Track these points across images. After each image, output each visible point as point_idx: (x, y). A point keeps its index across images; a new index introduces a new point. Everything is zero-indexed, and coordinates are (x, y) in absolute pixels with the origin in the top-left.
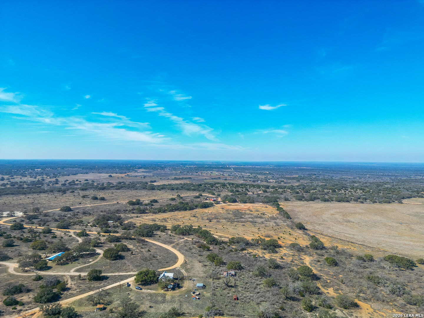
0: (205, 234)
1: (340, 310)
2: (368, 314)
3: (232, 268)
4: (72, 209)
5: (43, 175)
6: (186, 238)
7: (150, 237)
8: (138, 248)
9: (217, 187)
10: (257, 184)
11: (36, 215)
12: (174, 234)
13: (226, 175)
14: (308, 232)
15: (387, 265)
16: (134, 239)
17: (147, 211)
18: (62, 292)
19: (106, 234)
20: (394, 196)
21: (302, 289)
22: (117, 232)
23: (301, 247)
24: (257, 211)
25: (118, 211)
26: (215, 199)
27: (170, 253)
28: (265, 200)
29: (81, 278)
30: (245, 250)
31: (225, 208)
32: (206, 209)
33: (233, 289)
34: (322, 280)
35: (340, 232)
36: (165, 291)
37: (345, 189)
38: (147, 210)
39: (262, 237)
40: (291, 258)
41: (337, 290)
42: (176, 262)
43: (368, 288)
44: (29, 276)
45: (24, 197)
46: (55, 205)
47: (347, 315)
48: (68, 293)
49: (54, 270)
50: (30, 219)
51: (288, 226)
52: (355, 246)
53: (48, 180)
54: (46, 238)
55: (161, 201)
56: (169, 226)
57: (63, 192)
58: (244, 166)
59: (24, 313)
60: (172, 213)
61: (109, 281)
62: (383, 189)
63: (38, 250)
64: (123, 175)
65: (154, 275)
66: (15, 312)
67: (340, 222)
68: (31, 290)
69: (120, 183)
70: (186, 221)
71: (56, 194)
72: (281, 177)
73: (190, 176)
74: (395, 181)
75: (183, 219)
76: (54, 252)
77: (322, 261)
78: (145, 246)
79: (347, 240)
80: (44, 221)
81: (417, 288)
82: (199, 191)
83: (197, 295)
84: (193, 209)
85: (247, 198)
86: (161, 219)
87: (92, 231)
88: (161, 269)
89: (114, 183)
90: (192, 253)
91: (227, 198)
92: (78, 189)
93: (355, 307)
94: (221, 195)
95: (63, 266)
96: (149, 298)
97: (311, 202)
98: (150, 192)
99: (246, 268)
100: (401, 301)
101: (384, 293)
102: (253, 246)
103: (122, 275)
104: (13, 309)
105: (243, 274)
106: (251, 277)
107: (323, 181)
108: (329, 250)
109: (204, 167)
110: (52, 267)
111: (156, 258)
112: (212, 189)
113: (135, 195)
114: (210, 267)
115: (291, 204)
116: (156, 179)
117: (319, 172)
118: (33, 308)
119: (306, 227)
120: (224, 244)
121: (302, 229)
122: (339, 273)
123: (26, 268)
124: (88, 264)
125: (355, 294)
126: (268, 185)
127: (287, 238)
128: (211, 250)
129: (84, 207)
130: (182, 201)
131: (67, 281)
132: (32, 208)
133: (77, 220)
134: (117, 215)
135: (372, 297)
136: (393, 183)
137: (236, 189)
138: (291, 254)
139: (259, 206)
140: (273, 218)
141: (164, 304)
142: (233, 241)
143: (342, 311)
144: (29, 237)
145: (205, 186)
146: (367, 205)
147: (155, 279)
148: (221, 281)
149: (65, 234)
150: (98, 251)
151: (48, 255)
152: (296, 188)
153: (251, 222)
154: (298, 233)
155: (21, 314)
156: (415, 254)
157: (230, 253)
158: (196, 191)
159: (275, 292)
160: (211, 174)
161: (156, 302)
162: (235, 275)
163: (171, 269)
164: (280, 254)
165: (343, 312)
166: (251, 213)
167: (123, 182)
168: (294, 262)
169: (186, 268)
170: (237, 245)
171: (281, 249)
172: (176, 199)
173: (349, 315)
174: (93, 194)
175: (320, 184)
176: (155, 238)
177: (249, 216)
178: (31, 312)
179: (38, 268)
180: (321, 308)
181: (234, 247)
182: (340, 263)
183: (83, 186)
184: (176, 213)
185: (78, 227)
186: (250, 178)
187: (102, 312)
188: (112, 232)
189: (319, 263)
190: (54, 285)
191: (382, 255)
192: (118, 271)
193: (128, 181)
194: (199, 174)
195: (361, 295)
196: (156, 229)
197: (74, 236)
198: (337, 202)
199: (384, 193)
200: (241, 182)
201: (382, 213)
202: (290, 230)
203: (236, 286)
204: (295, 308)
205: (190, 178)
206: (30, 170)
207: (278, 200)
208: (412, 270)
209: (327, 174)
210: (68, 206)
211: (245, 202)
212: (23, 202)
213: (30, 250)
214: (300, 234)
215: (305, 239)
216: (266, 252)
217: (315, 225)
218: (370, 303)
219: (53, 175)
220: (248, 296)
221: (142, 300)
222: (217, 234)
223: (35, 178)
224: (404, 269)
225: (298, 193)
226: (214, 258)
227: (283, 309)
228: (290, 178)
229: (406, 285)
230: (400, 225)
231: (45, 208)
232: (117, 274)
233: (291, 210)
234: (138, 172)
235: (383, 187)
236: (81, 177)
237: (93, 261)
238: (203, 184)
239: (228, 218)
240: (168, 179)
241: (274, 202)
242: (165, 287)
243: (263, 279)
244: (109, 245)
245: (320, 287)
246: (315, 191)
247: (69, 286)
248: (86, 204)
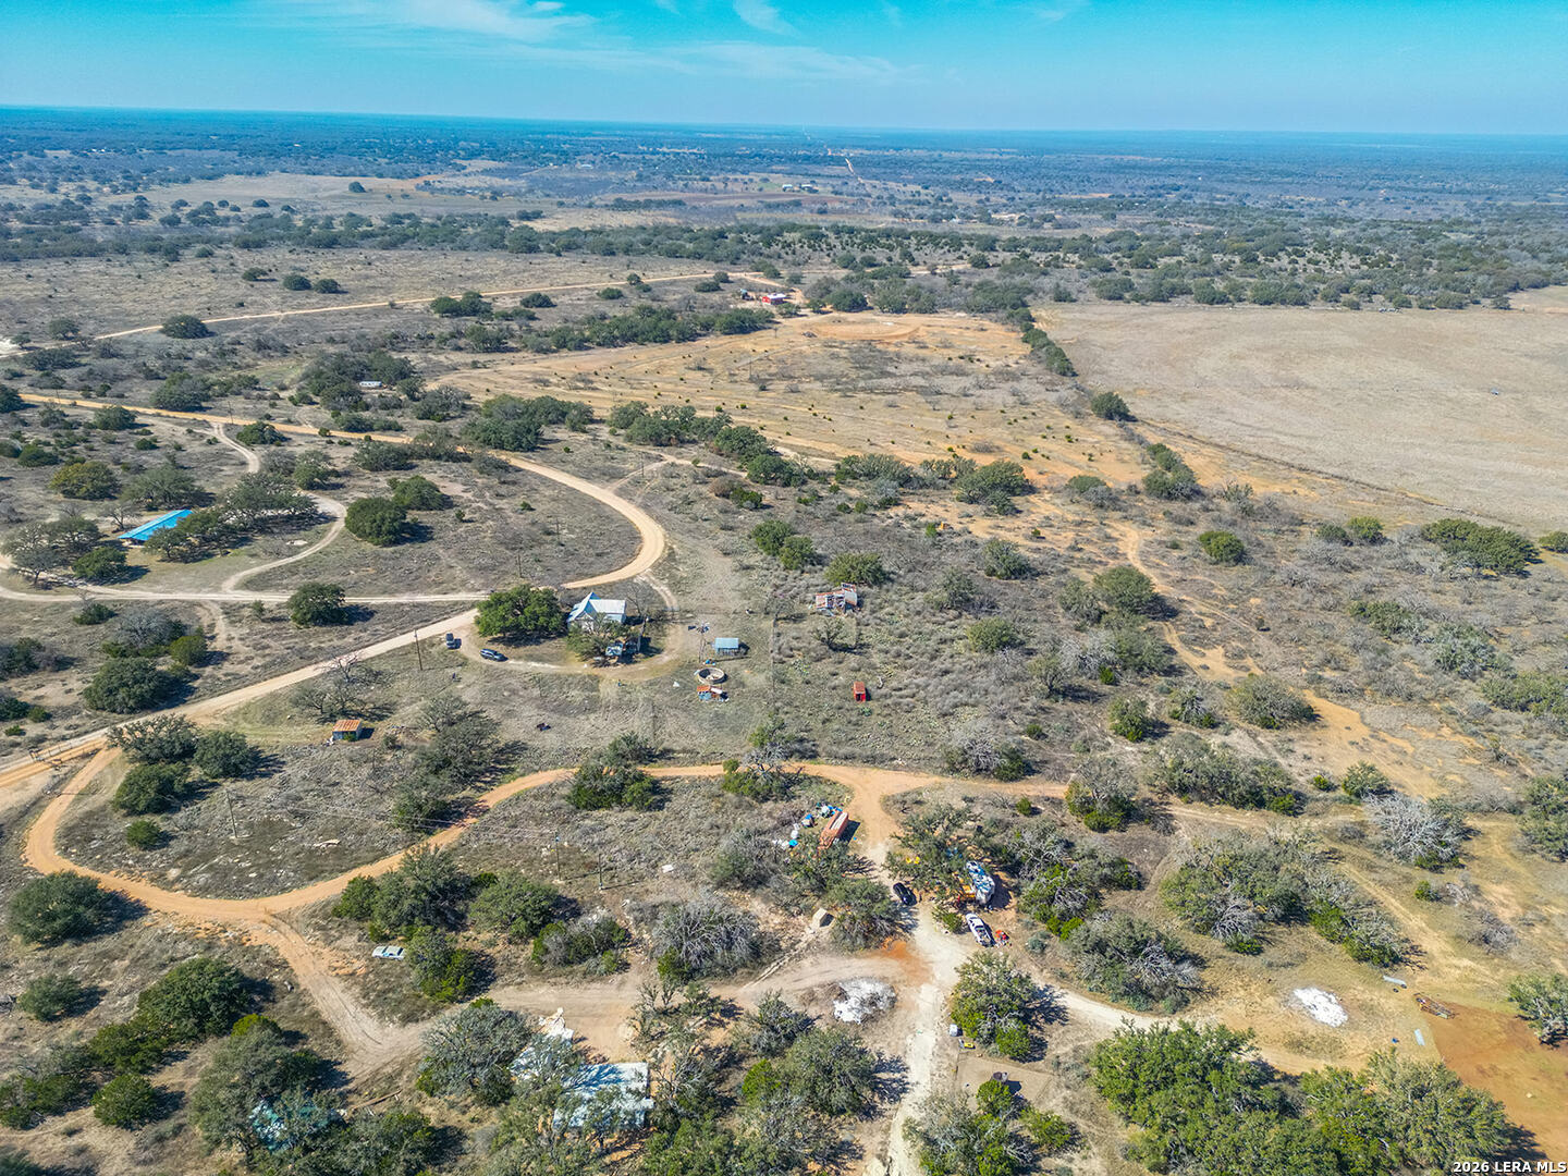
0: (745, 444)
1: (1249, 732)
2: (1349, 747)
3: (846, 579)
4: (210, 330)
5: (81, 179)
6: (670, 459)
7: (528, 450)
8: (483, 496)
9: (789, 245)
10: (947, 229)
11: (66, 353)
12: (621, 438)
13: (824, 190)
14: (1140, 430)
15: (1432, 558)
16: (467, 459)
17: (511, 344)
18: (193, 670)
19: (356, 436)
20: (1480, 279)
21: (1111, 655)
22: (398, 429)
23: (1109, 489)
24: (946, 347)
25: (396, 340)
26: (780, 296)
27: (608, 517)
28: (978, 298)
29: (268, 615)
30: (898, 505)
31: (819, 332)
32: (746, 337)
33: (852, 660)
34: (1184, 617)
35: (1259, 429)
36: (596, 664)
37: (1296, 252)
38: (512, 336)
39: (960, 452)
40: (1071, 535)
41: (1240, 655)
42: (632, 555)
43: (1356, 648)
44: (57, 604)
45: (13, 275)
46: (140, 308)
47: (1270, 749)
48: (219, 674)
49: (157, 582)
50: (48, 367)
51: (1063, 405)
52: (1315, 482)
53: (105, 199)
54: (114, 449)
55: (566, 299)
56: (602, 405)
57: (167, 253)
58: (897, 149)
59: (55, 749)
60: (613, 350)
61: (374, 625)
62: (1441, 249)
63: (84, 499)
64: (409, 185)
65: (550, 605)
66: (18, 744)
67: (1262, 386)
68: (74, 659)
69: (397, 219)
70: (669, 387)
71: (143, 262)
72: (1044, 198)
73: (678, 196)
74: (1485, 215)
75: (655, 377)
76: (151, 508)
77: (1189, 544)
78: (512, 487)
79: (1286, 459)
80: (103, 375)
81: (1534, 645)
82: (717, 262)
83: (716, 681)
84: (693, 337)
85: (909, 293)
86: (571, 375)
87: (300, 424)
88: (576, 580)
89: (374, 221)
90: (695, 519)
91: (829, 292)
92: (230, 241)
93: (1304, 720)
94: (803, 281)
95: (191, 565)
96: (536, 692)
97: (1159, 304)
98: (519, 262)
99: (900, 576)
100: (1472, 695)
101: (1412, 666)
102: (927, 487)
103: (424, 605)
104: (9, 733)
105: (891, 603)
106: (918, 613)
107: (1206, 215)
108: (1216, 500)
109: (733, 155)
110: (147, 571)
111: (556, 537)
112: (766, 251)
113: (459, 272)
114: (765, 572)
115: (1078, 315)
116: (544, 205)
117: (1191, 177)
118: (86, 733)
119: (1132, 411)
120: (815, 482)
121: (1117, 418)
122: (1249, 591)
123: (43, 575)
124: (291, 560)
125: (1304, 671)
126: (993, 234)
127: (1055, 454)
128: (768, 507)
129: (256, 320)
130: (649, 302)
131: (212, 626)
132: (48, 319)
133: (236, 374)
134: (395, 356)
135: (1369, 684)
136: (1479, 223)
137: (864, 255)
138: (1071, 517)
139: (952, 327)
140: (1008, 373)
141: (592, 716)
142: (849, 471)
143: (1254, 737)
144: (48, 444)
145: (741, 241)
146: (1377, 319)
147: (555, 622)
148: (806, 626)
149: (190, 432)
150: (326, 504)
151: (126, 521)
152: (1104, 249)
153: (921, 390)
154: (1099, 433)
155: (44, 754)
156: (1536, 511)
157: (841, 519)
158: (703, 261)
159: (1009, 670)
160: (763, 185)
161: (563, 709)
162: (860, 604)
163: (614, 583)
164: (1029, 519)
165: (1256, 741)
166: (922, 353)
167: (409, 216)
168: (1080, 550)
169: (672, 576)
170: (868, 487)
171: (1032, 498)
172: (626, 292)
173: (1279, 751)
174: (292, 263)
175: (1197, 229)
176: (547, 453)
177: (916, 366)
178: (80, 745)
179: (90, 573)
180: (1179, 729)
181: (854, 493)
182: (1255, 553)
183: (250, 228)
184: (629, 351)
185: (240, 406)
186: (920, 203)
187: (357, 747)
188: (375, 427)
189: (1176, 553)
190: (159, 642)
191: (1413, 521)
192: (411, 588)
193: (429, 210)
194: (716, 184)
195: (1328, 674)
196: (550, 417)
197: (226, 441)
198: (1257, 306)
199: (1445, 268)
200: (884, 221)
201: (1427, 347)
202: (1068, 423)
203: (862, 646)
204: (1081, 727)
205: (679, 203)
206: (26, 157)
207: (1028, 298)
208: (1524, 575)
209: (1225, 187)
210: (193, 313)
211: (900, 310)
212: (8, 295)
213: (52, 496)
214: (1107, 436)
215: (1127, 458)
216: (976, 513)
217: (1165, 399)
218: (1360, 705)
219: (125, 178)
220: (906, 687)
221: (507, 700)
222: (790, 442)
223: (53, 190)
224: (1494, 573)
225: (1107, 269)
226: (778, 541)
227: (1037, 734)
228: (1076, 206)
229: (1496, 635)
230: (1491, 398)
231: (100, 321)
232: (404, 599)
233: (1079, 341)
234: (467, 171)
235: (1443, 242)
236: (239, 191)
237: (310, 545)
238: (730, 230)
239: (831, 377)
240: (590, 206)
241: (1012, 306)
242: (596, 653)
243: (963, 620)
244: (367, 483)
245: (1177, 646)
246: (1176, 259)
247: (219, 645)
248: (265, 306)
